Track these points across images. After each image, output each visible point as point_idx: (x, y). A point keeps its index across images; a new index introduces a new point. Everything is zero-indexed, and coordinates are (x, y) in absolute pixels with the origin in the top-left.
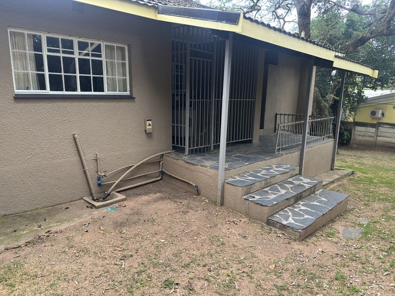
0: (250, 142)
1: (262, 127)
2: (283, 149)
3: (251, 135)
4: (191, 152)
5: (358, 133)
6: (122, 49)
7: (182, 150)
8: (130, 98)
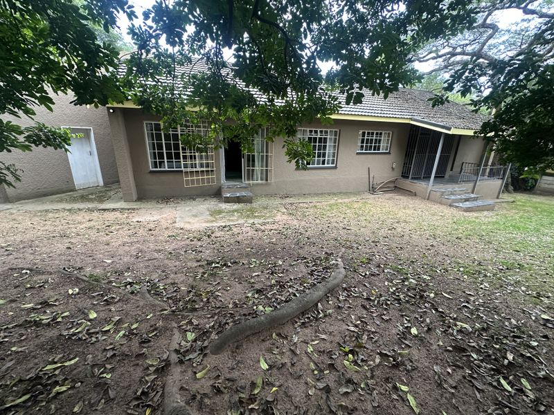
0: (443, 177)
1: (452, 170)
2: (463, 181)
3: (444, 173)
4: (412, 178)
5: (545, 182)
6: (389, 134)
7: (408, 177)
8: (389, 153)
